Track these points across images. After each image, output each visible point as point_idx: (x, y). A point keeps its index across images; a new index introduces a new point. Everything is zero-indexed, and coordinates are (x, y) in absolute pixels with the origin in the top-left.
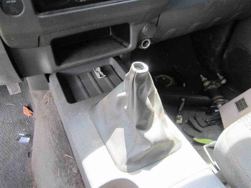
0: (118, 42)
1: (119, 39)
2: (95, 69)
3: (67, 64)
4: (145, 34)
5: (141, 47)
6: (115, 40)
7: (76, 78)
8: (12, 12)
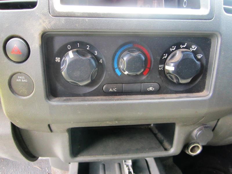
0: (157, 138)
1: (160, 135)
2: (125, 162)
3: (85, 156)
4: (195, 138)
5: (188, 152)
6: (155, 135)
7: (101, 167)
8: (20, 92)
